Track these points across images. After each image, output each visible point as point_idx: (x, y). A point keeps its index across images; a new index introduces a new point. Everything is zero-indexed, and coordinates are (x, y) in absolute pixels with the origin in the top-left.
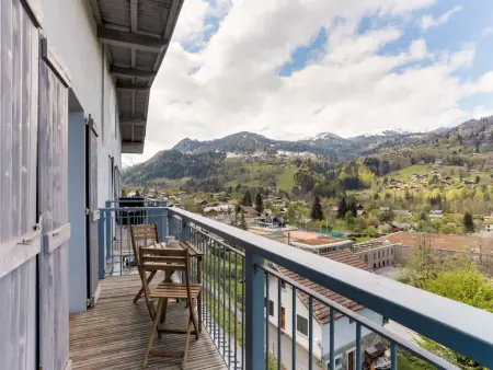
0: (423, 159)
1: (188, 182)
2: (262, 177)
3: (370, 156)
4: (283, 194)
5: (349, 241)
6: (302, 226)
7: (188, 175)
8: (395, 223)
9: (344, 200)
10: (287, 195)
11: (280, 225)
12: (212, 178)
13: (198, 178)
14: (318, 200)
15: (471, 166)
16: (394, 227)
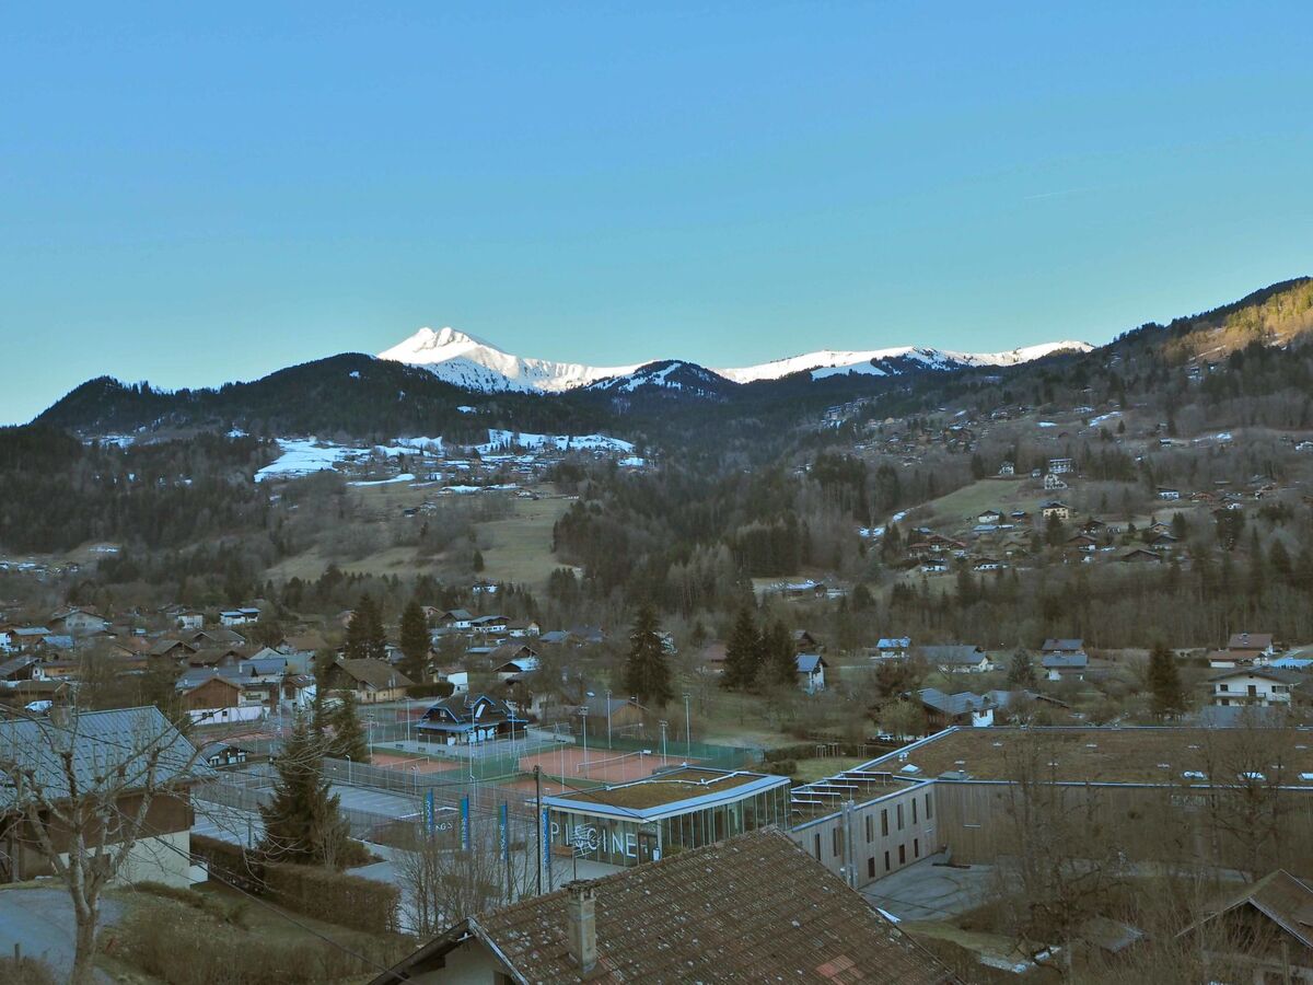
0: (1011, 457)
1: (106, 564)
2: (427, 537)
3: (830, 450)
4: (514, 603)
5: (772, 782)
6: (591, 732)
7: (107, 537)
8: (931, 696)
9: (745, 614)
10: (528, 603)
11: (503, 730)
12: (215, 544)
13: (154, 543)
14: (647, 624)
15: (1157, 478)
16: (930, 710)
